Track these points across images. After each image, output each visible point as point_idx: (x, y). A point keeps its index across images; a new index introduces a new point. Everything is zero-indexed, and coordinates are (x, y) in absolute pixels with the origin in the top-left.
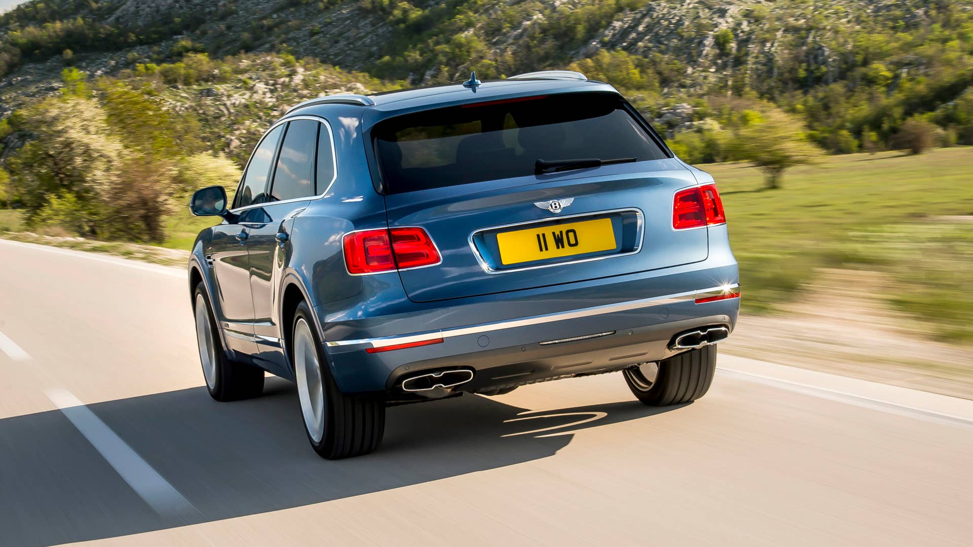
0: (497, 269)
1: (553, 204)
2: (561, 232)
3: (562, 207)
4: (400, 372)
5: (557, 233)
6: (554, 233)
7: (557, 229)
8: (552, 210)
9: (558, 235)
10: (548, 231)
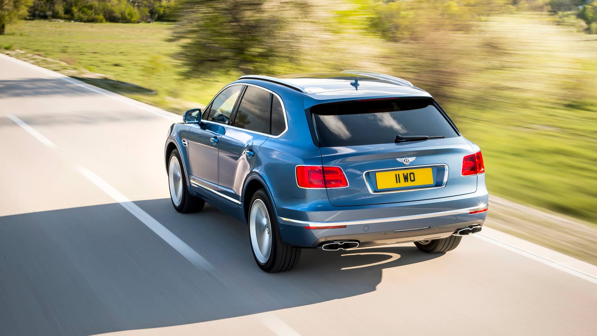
0: (375, 191)
1: (405, 160)
2: (407, 174)
3: (410, 161)
4: (322, 240)
5: (405, 174)
6: (404, 174)
7: (405, 172)
8: (404, 163)
9: (406, 175)
10: (401, 173)
